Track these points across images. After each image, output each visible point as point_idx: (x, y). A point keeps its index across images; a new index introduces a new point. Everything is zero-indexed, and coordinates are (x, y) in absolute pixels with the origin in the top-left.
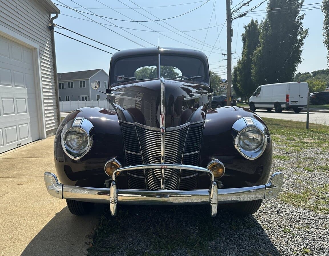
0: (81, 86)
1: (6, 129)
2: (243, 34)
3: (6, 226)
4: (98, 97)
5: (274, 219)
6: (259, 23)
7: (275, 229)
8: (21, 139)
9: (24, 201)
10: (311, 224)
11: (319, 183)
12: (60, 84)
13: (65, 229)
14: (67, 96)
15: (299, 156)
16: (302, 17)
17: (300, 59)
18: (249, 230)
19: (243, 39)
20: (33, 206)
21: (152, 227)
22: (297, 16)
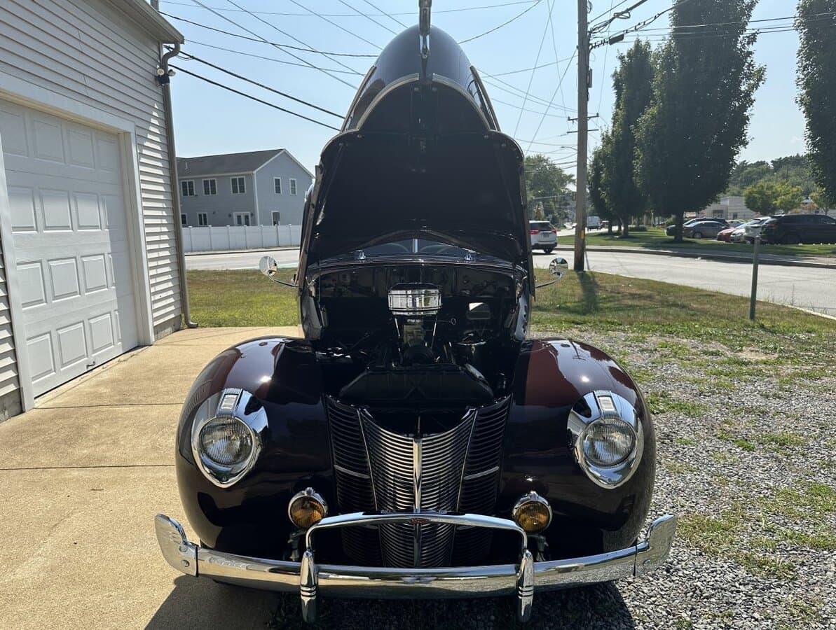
0: (235, 191)
1: (60, 332)
2: (616, 73)
3: (70, 614)
4: (276, 216)
5: (659, 590)
6: (654, 48)
7: (658, 620)
8: (94, 351)
9: (108, 541)
10: (735, 604)
11: (764, 486)
12: (184, 184)
13: (203, 621)
14: (202, 213)
15: (728, 403)
16: (752, 39)
17: (745, 136)
18: (604, 623)
19: (615, 85)
20: (130, 556)
21: (395, 617)
22: (741, 36)
